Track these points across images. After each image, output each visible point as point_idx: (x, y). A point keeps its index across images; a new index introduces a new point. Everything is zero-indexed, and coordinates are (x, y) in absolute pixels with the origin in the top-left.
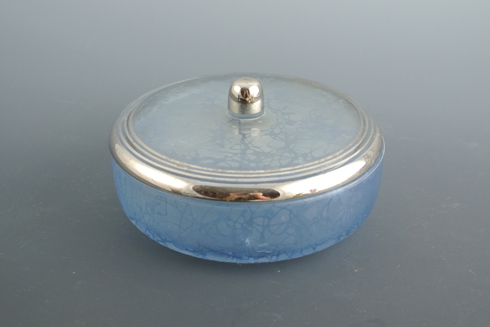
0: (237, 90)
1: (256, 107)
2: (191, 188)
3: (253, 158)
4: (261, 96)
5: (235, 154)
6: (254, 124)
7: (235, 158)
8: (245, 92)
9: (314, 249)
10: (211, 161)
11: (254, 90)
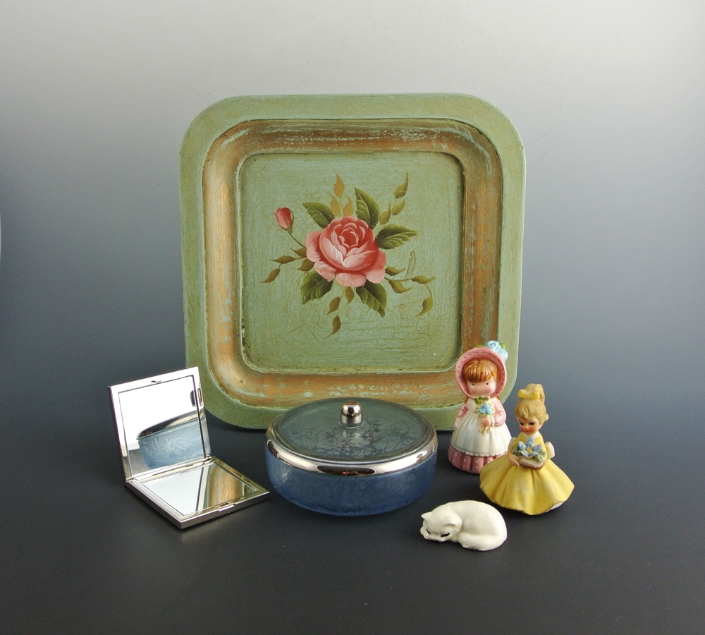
0: (346, 408)
1: (358, 419)
2: (316, 467)
3: (348, 450)
4: (362, 412)
5: (339, 448)
6: (355, 430)
7: (338, 449)
8: (351, 410)
9: (383, 509)
10: (323, 451)
11: (357, 409)
